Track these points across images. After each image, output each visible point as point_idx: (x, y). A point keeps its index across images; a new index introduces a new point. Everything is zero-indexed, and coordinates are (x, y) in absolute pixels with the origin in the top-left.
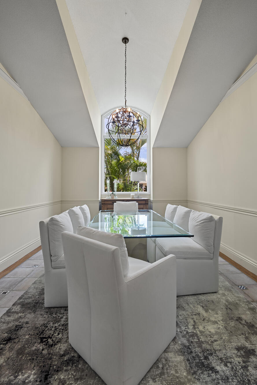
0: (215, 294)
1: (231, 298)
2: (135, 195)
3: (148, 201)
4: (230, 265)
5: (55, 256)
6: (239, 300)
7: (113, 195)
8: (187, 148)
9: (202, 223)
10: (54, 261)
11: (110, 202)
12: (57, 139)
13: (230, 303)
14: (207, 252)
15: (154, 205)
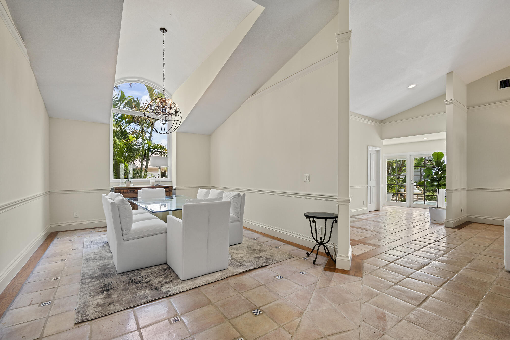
0: (241, 244)
1: (249, 244)
2: (156, 182)
3: (172, 188)
4: (247, 231)
5: (127, 230)
6: (254, 244)
7: (129, 182)
8: (210, 135)
9: (233, 198)
10: (127, 234)
11: (127, 190)
12: (47, 108)
13: (249, 246)
14: (236, 217)
15: (177, 192)
